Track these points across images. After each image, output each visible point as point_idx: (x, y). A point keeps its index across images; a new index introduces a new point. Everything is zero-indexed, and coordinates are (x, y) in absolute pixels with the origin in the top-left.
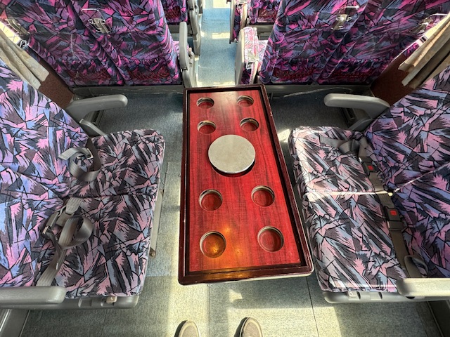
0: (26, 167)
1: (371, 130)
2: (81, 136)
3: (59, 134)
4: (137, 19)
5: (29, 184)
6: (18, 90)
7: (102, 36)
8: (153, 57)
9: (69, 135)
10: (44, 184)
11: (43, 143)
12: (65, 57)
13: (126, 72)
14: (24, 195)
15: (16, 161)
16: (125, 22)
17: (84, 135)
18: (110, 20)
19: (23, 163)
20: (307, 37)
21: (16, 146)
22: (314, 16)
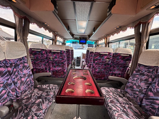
0: (16, 82)
1: (126, 88)
2: (33, 84)
3: (28, 79)
4: (60, 57)
5: (13, 86)
6: (26, 65)
7: (50, 61)
8: (61, 68)
9: (30, 82)
10: (16, 90)
11: (23, 79)
12: (38, 67)
13: (52, 72)
14: (9, 89)
15: (14, 78)
16: (57, 58)
17: (34, 84)
18: (54, 57)
19: (16, 80)
20: (101, 65)
21: (17, 76)
22: (101, 59)
